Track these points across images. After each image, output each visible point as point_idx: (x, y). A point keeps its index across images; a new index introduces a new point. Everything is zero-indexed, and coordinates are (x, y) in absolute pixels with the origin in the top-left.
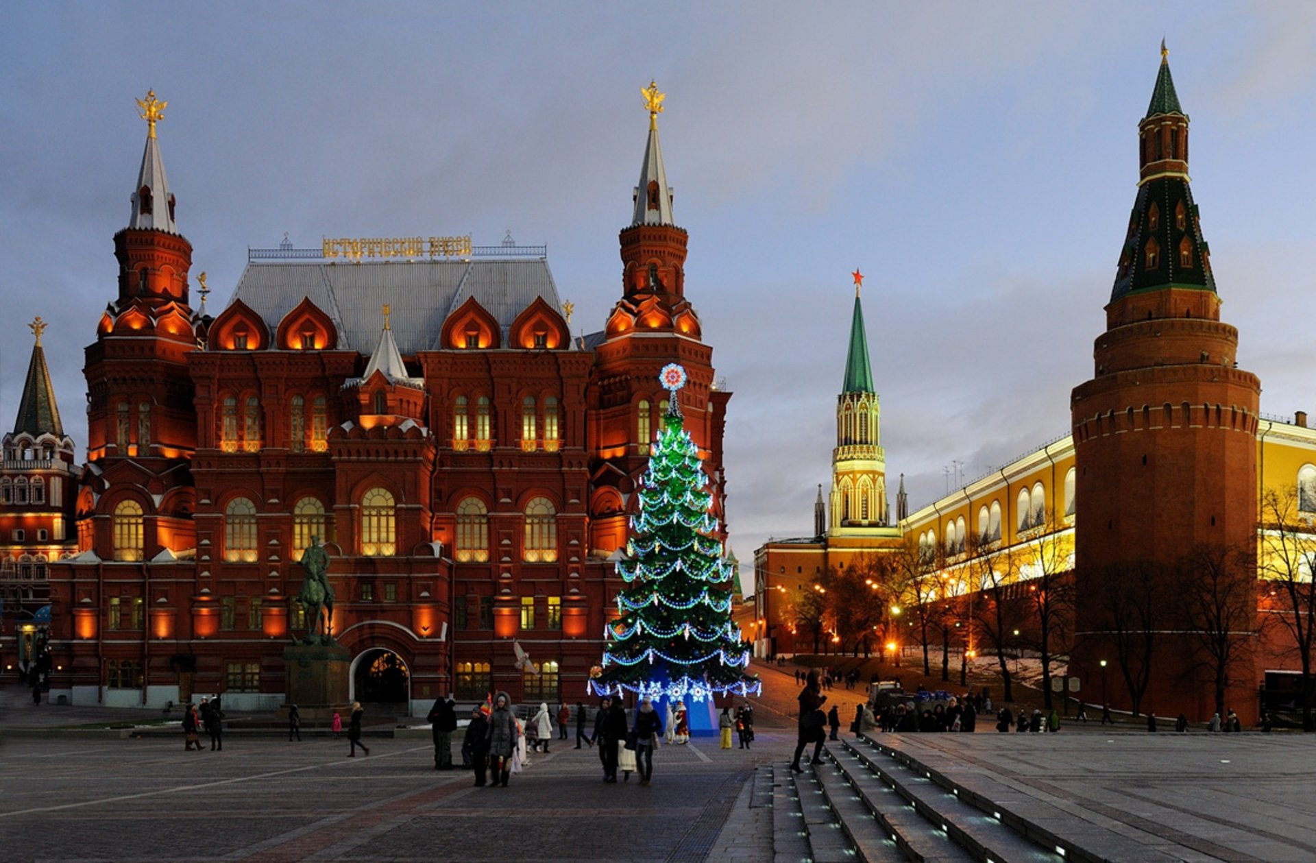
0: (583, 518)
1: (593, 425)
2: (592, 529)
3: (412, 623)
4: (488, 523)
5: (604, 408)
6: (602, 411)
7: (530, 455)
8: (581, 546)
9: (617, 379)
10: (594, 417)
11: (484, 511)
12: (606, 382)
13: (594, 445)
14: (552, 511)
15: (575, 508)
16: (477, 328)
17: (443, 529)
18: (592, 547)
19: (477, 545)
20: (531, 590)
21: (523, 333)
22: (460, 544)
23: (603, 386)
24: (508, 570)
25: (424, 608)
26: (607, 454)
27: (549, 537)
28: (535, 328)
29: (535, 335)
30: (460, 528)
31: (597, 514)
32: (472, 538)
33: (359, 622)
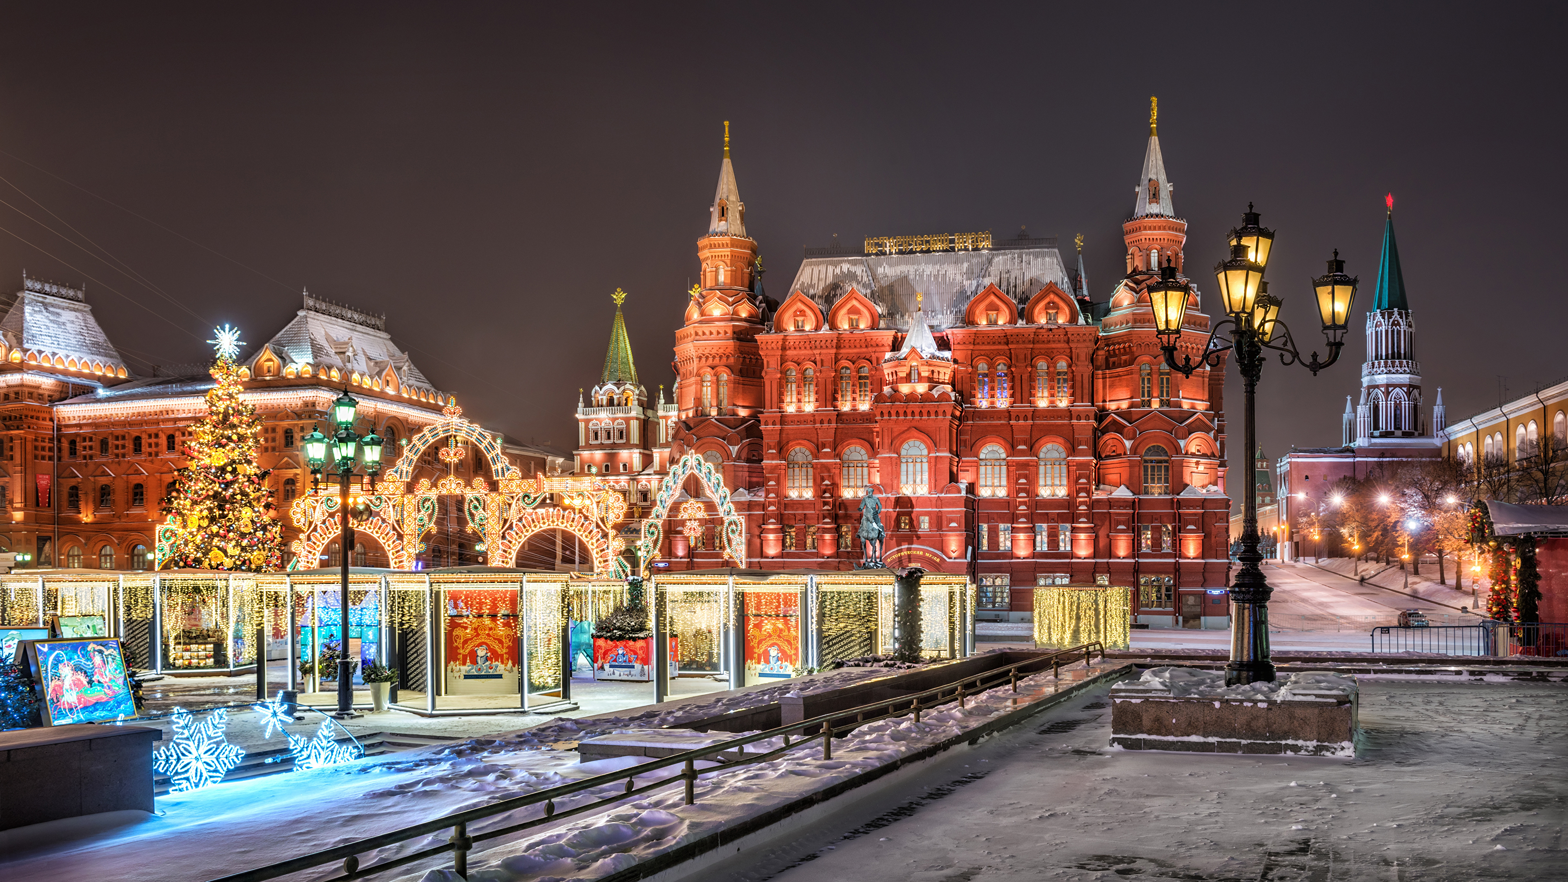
0: (1091, 461)
1: (1099, 383)
2: (1099, 469)
3: (942, 547)
4: (1008, 466)
5: (1109, 369)
6: (1107, 371)
7: (1044, 411)
8: (1089, 483)
9: (1121, 346)
10: (1101, 376)
11: (1004, 456)
12: (1111, 348)
13: (1101, 399)
14: (1064, 455)
15: (1083, 453)
16: (997, 309)
17: (968, 471)
18: (1099, 482)
19: (997, 483)
20: (1046, 518)
21: (1037, 311)
22: (982, 482)
23: (1108, 351)
24: (1024, 503)
25: (952, 535)
26: (1112, 406)
27: (1060, 476)
28: (1047, 307)
29: (1047, 313)
30: (982, 469)
31: (1103, 456)
32: (993, 478)
33: (898, 546)
